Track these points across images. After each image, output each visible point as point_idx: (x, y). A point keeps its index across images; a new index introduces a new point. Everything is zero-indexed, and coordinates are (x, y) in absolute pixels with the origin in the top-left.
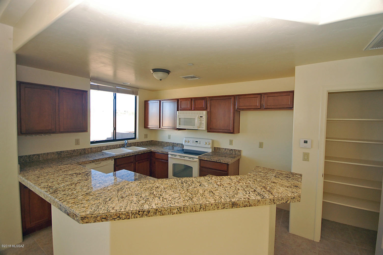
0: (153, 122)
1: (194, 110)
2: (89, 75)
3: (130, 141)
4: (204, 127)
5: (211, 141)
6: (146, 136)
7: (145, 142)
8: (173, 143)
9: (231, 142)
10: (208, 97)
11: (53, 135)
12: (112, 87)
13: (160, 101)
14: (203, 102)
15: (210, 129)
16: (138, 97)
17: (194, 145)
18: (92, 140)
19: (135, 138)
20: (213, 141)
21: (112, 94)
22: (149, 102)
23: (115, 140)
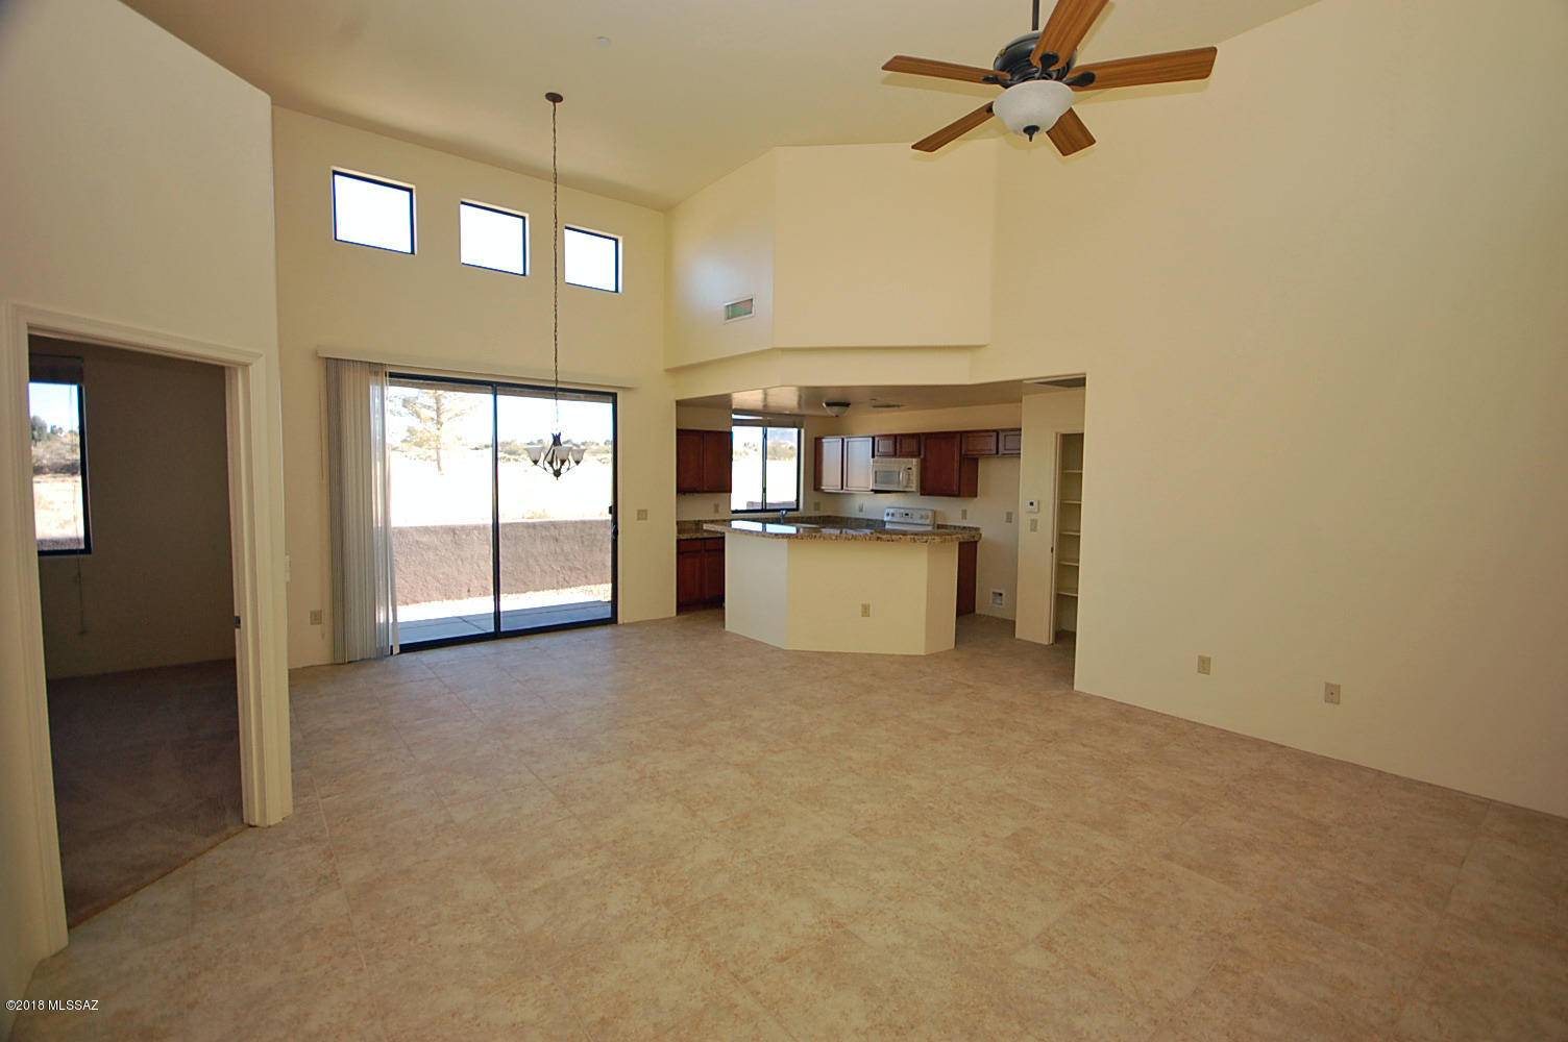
0: (830, 481)
1: (900, 456)
2: (731, 405)
3: (790, 514)
4: (914, 486)
5: (930, 514)
6: (817, 506)
7: (815, 517)
8: (868, 520)
9: (964, 513)
10: (923, 434)
11: (696, 495)
12: (760, 418)
13: (843, 440)
14: (914, 442)
15: (926, 489)
16: (803, 431)
17: (902, 520)
18: (733, 508)
19: (797, 509)
20: (935, 513)
21: (760, 429)
22: (824, 440)
23: (763, 510)
